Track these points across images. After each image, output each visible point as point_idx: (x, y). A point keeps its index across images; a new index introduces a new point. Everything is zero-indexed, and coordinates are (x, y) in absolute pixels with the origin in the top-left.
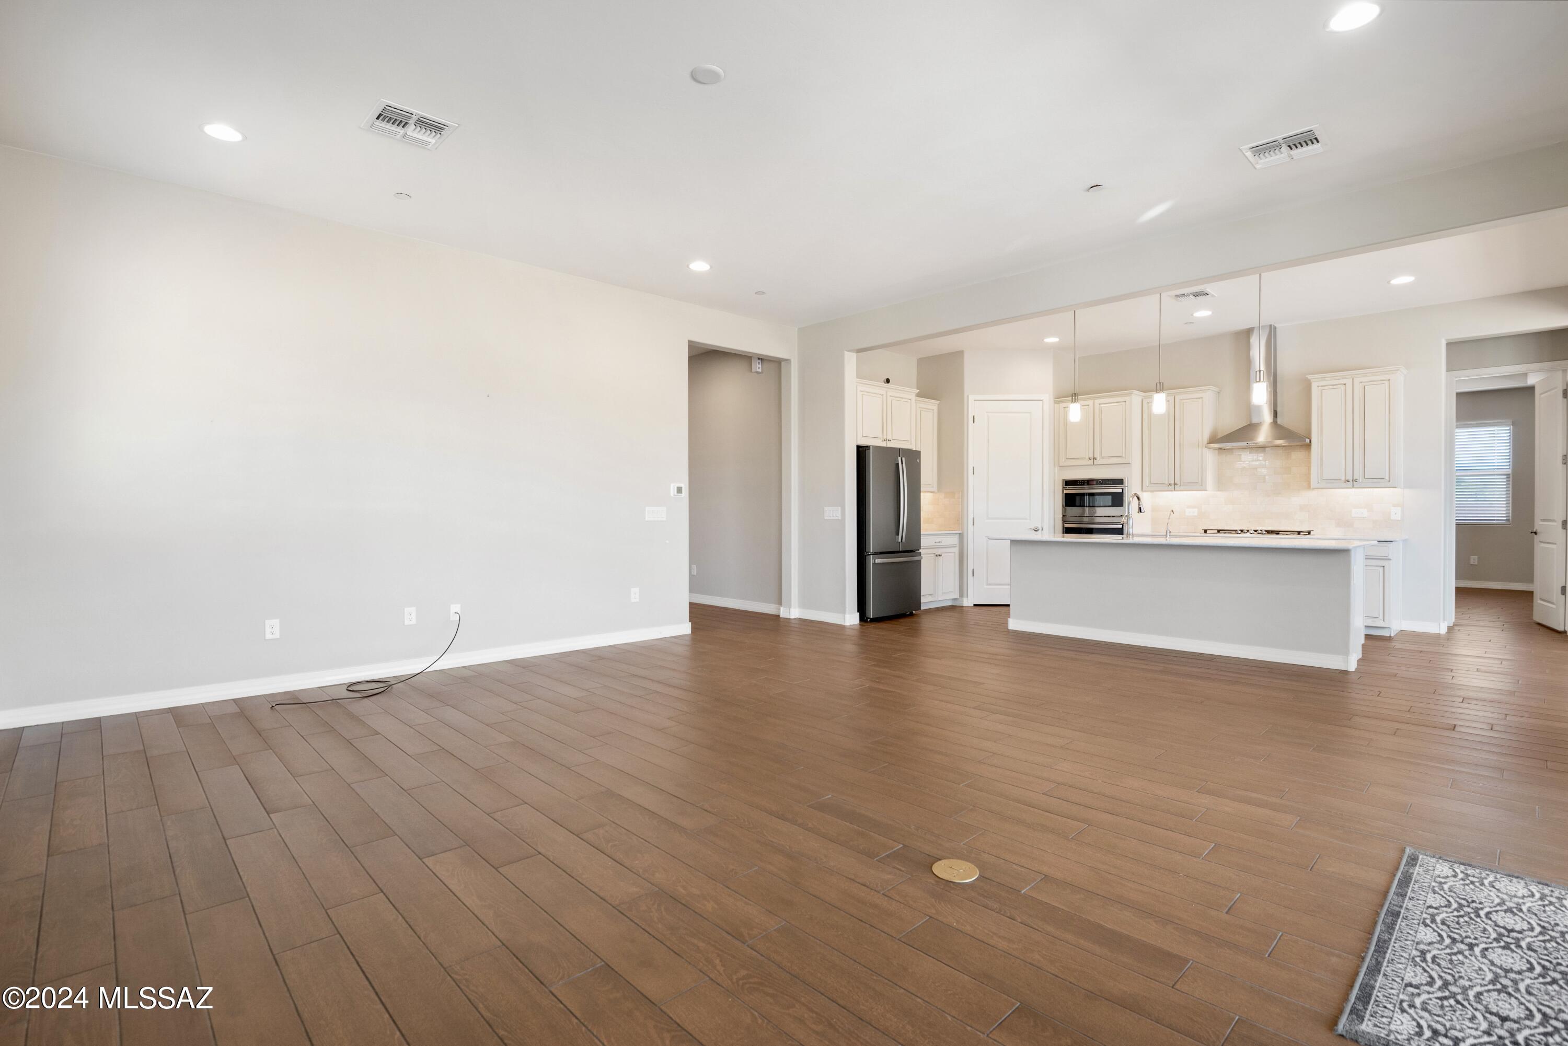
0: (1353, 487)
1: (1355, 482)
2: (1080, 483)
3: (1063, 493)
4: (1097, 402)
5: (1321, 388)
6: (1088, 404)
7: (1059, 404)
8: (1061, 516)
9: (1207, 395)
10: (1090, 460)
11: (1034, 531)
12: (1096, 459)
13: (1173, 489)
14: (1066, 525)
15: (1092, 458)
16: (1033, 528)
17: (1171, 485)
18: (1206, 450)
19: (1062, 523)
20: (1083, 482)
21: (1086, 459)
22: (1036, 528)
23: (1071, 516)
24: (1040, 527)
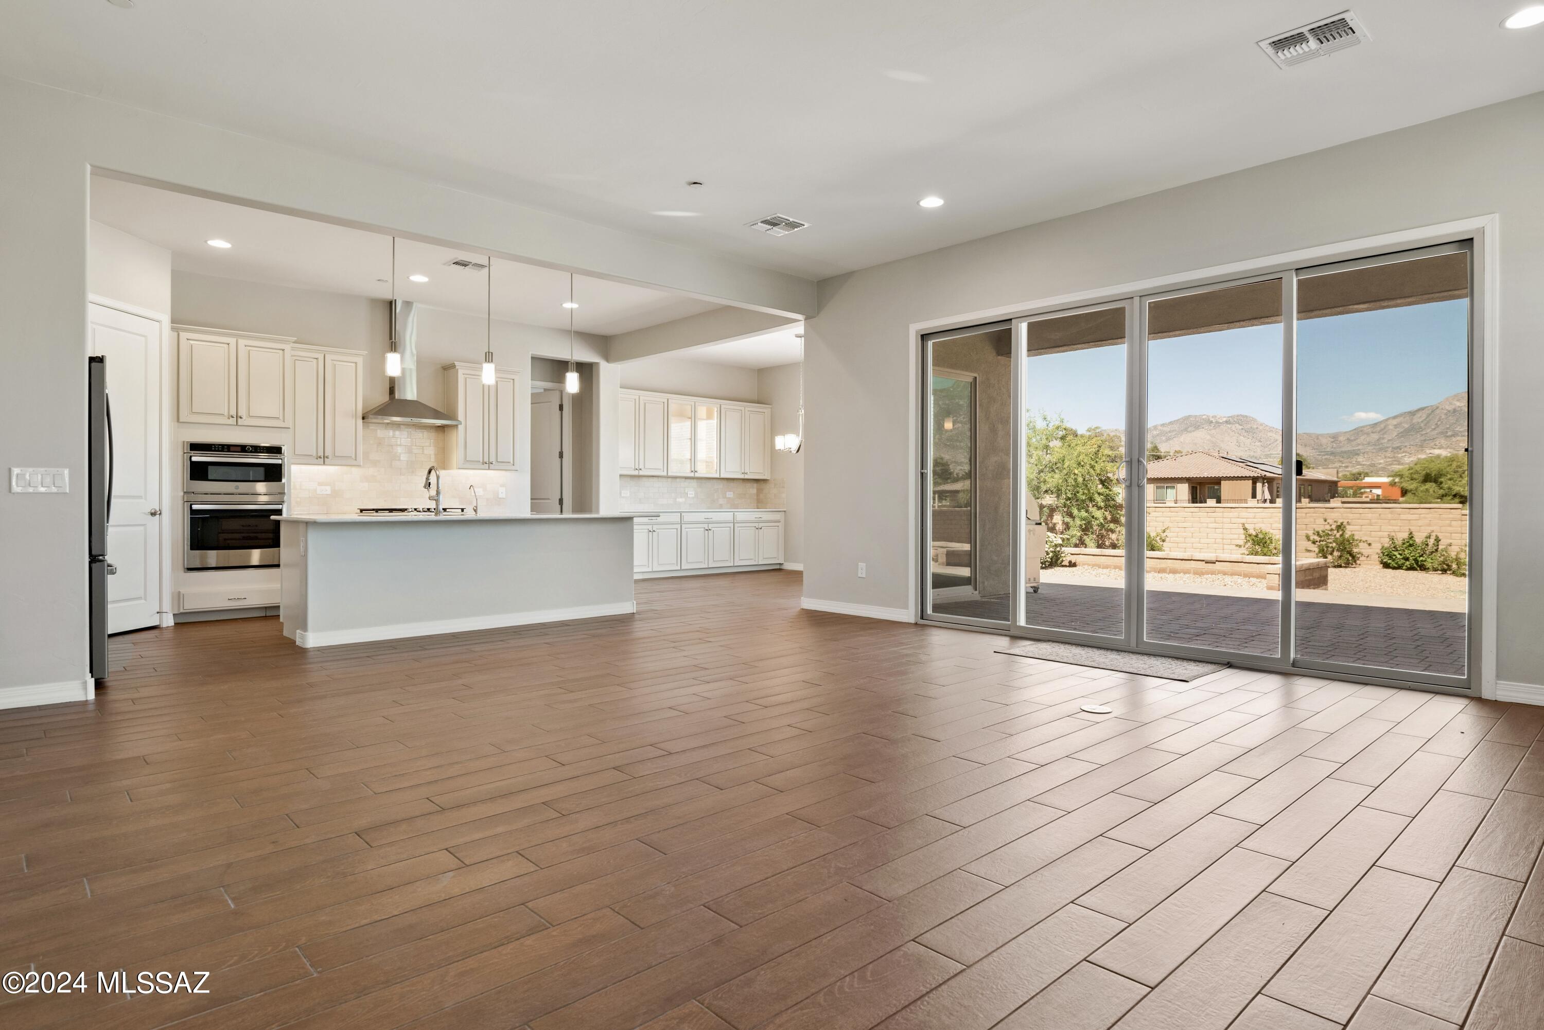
0: (489, 469)
1: (490, 465)
2: (215, 448)
3: (185, 461)
4: (242, 342)
5: (465, 375)
6: (228, 342)
7: (177, 332)
8: (182, 494)
9: (360, 361)
10: (231, 418)
11: (150, 516)
12: (241, 418)
13: (323, 463)
14: (195, 507)
15: (235, 416)
16: (150, 511)
17: (320, 458)
18: (360, 421)
19: (184, 503)
20: (220, 447)
21: (225, 416)
22: (153, 511)
23: (202, 494)
24: (158, 510)
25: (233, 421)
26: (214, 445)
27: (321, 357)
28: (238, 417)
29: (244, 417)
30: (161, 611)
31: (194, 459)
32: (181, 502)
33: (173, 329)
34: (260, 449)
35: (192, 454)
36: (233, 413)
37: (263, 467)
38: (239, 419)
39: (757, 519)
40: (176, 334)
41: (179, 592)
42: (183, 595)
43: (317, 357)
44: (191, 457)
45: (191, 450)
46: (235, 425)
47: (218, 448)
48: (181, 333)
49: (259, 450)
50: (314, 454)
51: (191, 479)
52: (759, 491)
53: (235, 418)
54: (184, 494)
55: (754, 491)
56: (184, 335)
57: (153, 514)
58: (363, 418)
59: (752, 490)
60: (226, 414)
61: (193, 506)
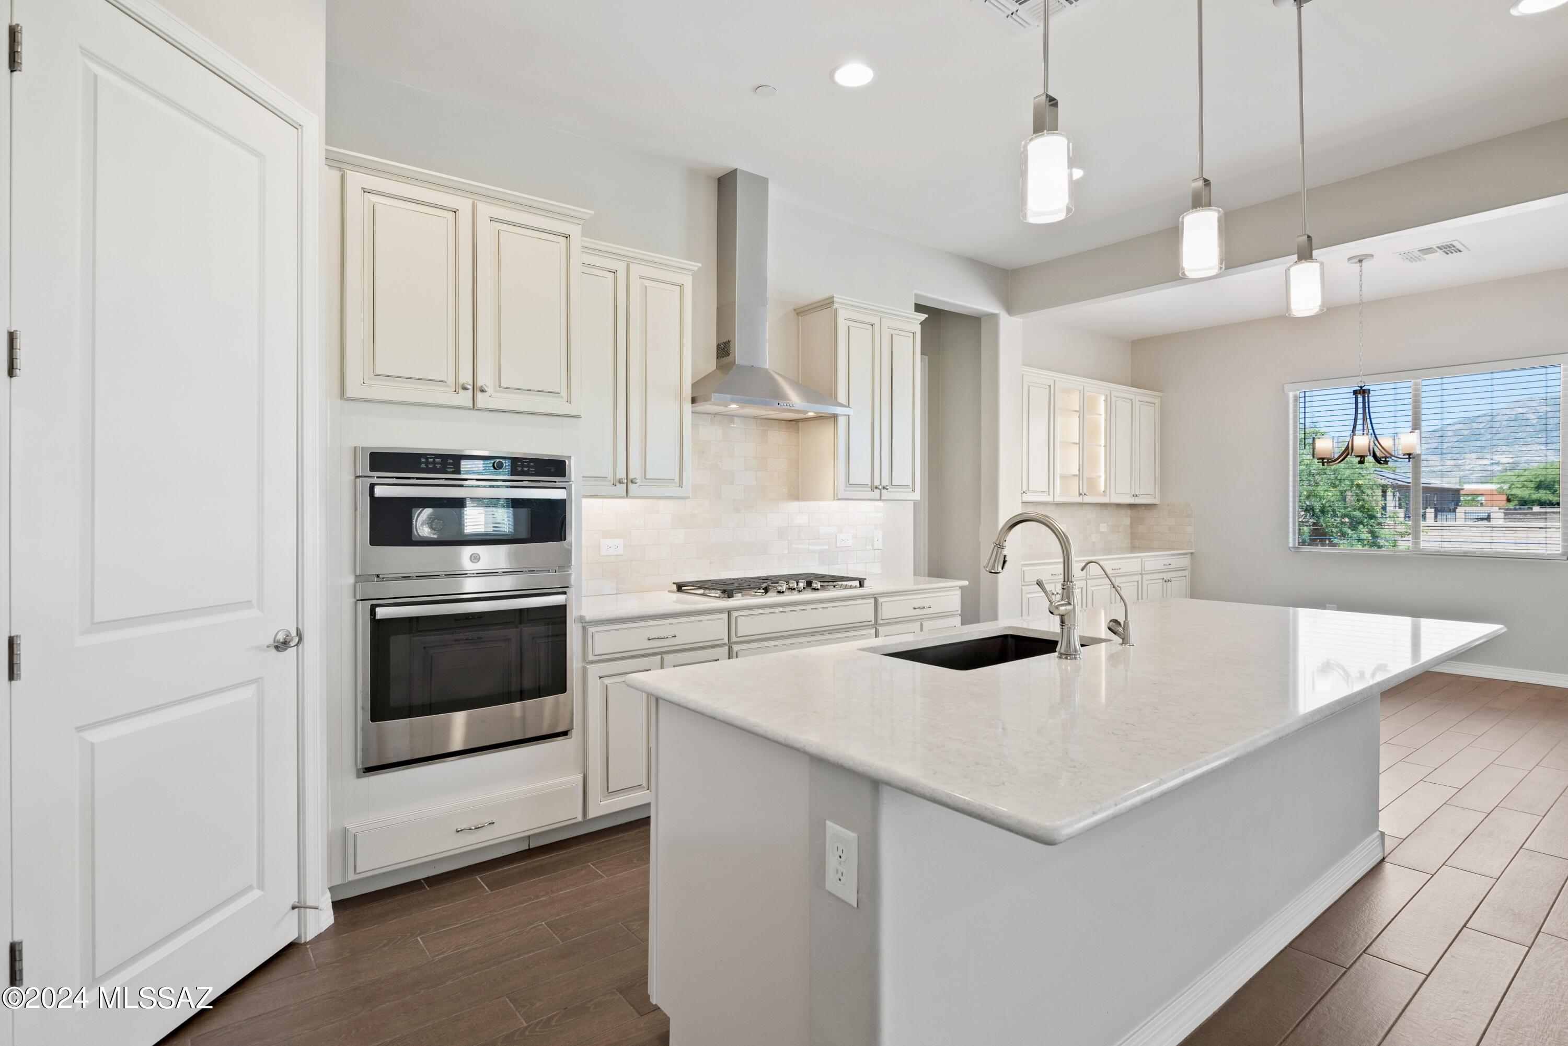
0: (880, 499)
1: (883, 491)
2: (427, 463)
3: (359, 495)
4: (485, 210)
5: (847, 322)
6: (455, 207)
7: (340, 169)
8: (351, 580)
9: (688, 281)
10: (461, 392)
11: (274, 651)
12: (482, 391)
13: (625, 494)
14: (381, 613)
15: (471, 387)
16: (271, 641)
17: (620, 482)
18: (688, 406)
19: (356, 603)
20: (437, 460)
21: (448, 386)
22: (281, 637)
23: (397, 579)
24: (294, 633)
25: (464, 398)
26: (424, 455)
27: (621, 267)
28: (477, 389)
29: (490, 390)
30: (302, 904)
31: (380, 492)
32: (348, 601)
33: (332, 161)
34: (523, 466)
35: (375, 480)
36: (466, 378)
37: (527, 507)
38: (479, 395)
39: (1165, 567)
40: (336, 175)
41: (345, 831)
42: (355, 836)
43: (614, 268)
44: (372, 487)
45: (371, 470)
46: (469, 409)
47: (434, 463)
48: (350, 175)
49: (519, 469)
50: (610, 476)
51: (371, 544)
52: (1134, 522)
53: (470, 392)
54: (356, 582)
55: (1127, 521)
56: (355, 179)
57: (282, 646)
58: (694, 401)
59: (1125, 519)
60: (451, 380)
61: (378, 610)
